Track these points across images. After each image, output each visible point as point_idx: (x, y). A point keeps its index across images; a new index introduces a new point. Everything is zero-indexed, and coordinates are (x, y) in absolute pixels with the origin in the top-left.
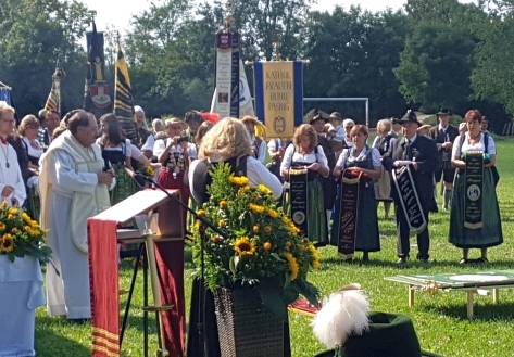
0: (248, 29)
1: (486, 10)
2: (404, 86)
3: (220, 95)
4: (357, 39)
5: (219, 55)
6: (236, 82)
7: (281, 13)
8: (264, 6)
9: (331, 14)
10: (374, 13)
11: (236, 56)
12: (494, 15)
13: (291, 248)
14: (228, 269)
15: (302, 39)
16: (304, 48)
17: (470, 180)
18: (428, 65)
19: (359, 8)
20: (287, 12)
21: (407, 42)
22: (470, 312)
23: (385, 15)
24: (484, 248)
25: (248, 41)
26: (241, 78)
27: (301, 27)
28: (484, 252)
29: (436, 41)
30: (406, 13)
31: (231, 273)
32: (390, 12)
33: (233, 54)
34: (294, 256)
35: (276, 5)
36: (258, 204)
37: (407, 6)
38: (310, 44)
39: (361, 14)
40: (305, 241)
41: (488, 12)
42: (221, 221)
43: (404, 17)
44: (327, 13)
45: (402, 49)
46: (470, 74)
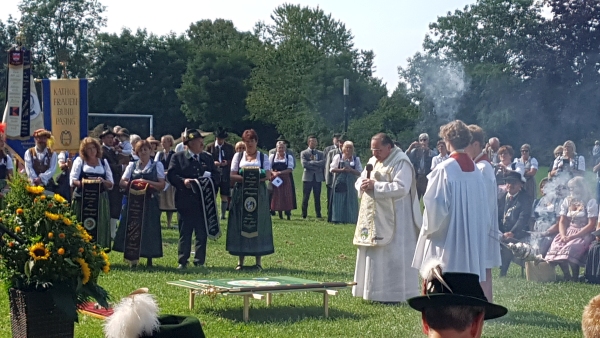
0: (40, 47)
1: (261, 39)
2: (186, 106)
3: (11, 108)
4: (143, 60)
5: (11, 72)
6: (27, 97)
7: (72, 34)
8: (56, 27)
9: (119, 36)
10: (159, 37)
11: (27, 73)
12: (269, 43)
13: (84, 253)
14: (23, 272)
15: (91, 58)
16: (93, 67)
17: (247, 193)
18: (208, 87)
19: (145, 32)
20: (77, 33)
21: (189, 65)
22: (246, 314)
23: (169, 40)
24: (258, 256)
25: (40, 58)
26: (32, 94)
27: (90, 48)
28: (258, 260)
29: (215, 65)
30: (189, 38)
31: (26, 277)
32: (174, 37)
33: (24, 71)
34: (86, 261)
35: (67, 26)
36: (53, 213)
37: (189, 32)
38: (98, 64)
39: (147, 37)
40: (97, 248)
41: (263, 41)
42: (17, 228)
43: (186, 42)
44: (115, 35)
45: (184, 71)
46: (246, 96)
